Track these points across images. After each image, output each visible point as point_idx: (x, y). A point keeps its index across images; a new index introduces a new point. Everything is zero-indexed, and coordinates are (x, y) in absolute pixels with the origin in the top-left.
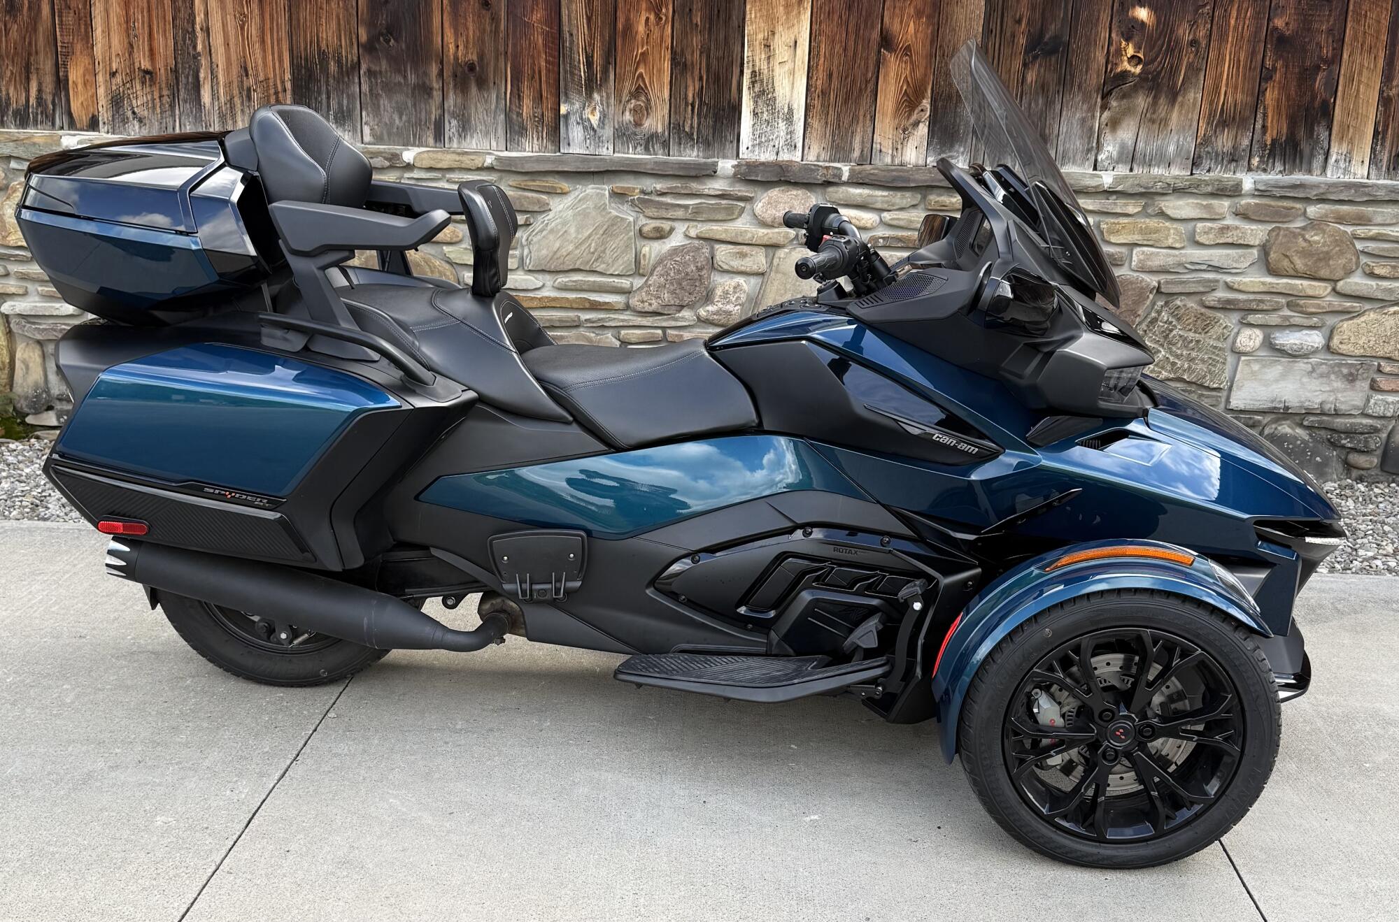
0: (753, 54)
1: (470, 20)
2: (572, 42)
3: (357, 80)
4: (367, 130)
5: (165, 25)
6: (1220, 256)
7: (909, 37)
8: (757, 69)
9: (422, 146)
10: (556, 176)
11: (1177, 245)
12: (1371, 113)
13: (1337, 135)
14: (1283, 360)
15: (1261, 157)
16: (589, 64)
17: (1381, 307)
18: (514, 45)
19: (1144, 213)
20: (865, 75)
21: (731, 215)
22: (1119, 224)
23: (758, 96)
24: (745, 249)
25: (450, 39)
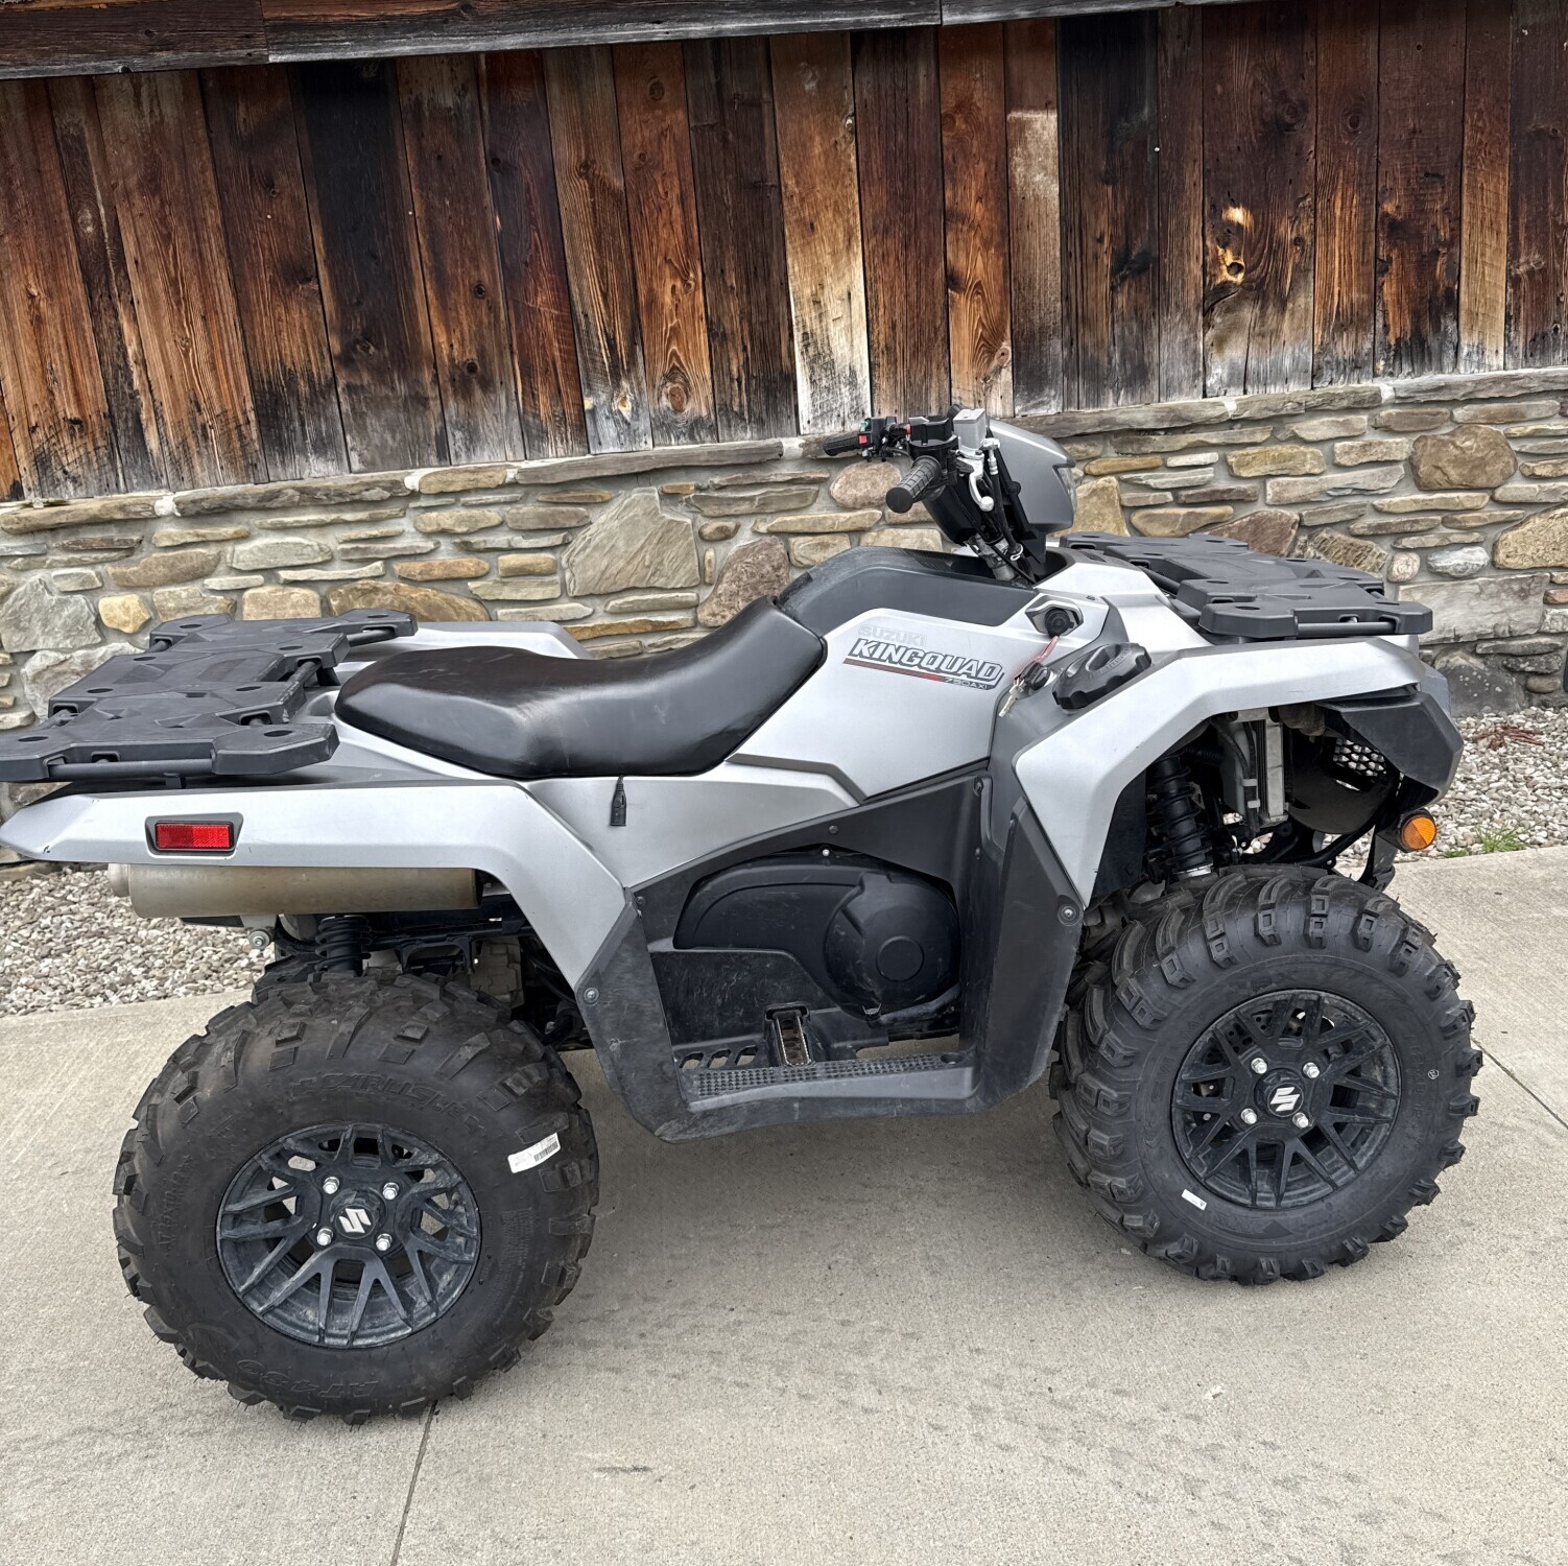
0: (801, 314)
1: (463, 313)
2: (588, 324)
3: (334, 400)
4: (354, 457)
5: (90, 363)
6: (1365, 477)
7: (978, 272)
8: (808, 330)
9: (424, 467)
10: (593, 483)
11: (1316, 471)
12: (1501, 295)
13: (1466, 324)
14: (1446, 583)
15: (1387, 360)
16: (612, 347)
17: (1545, 511)
18: (520, 337)
19: (1273, 440)
20: (934, 322)
21: (804, 503)
22: (1248, 455)
23: (814, 361)
24: (825, 538)
25: (442, 338)
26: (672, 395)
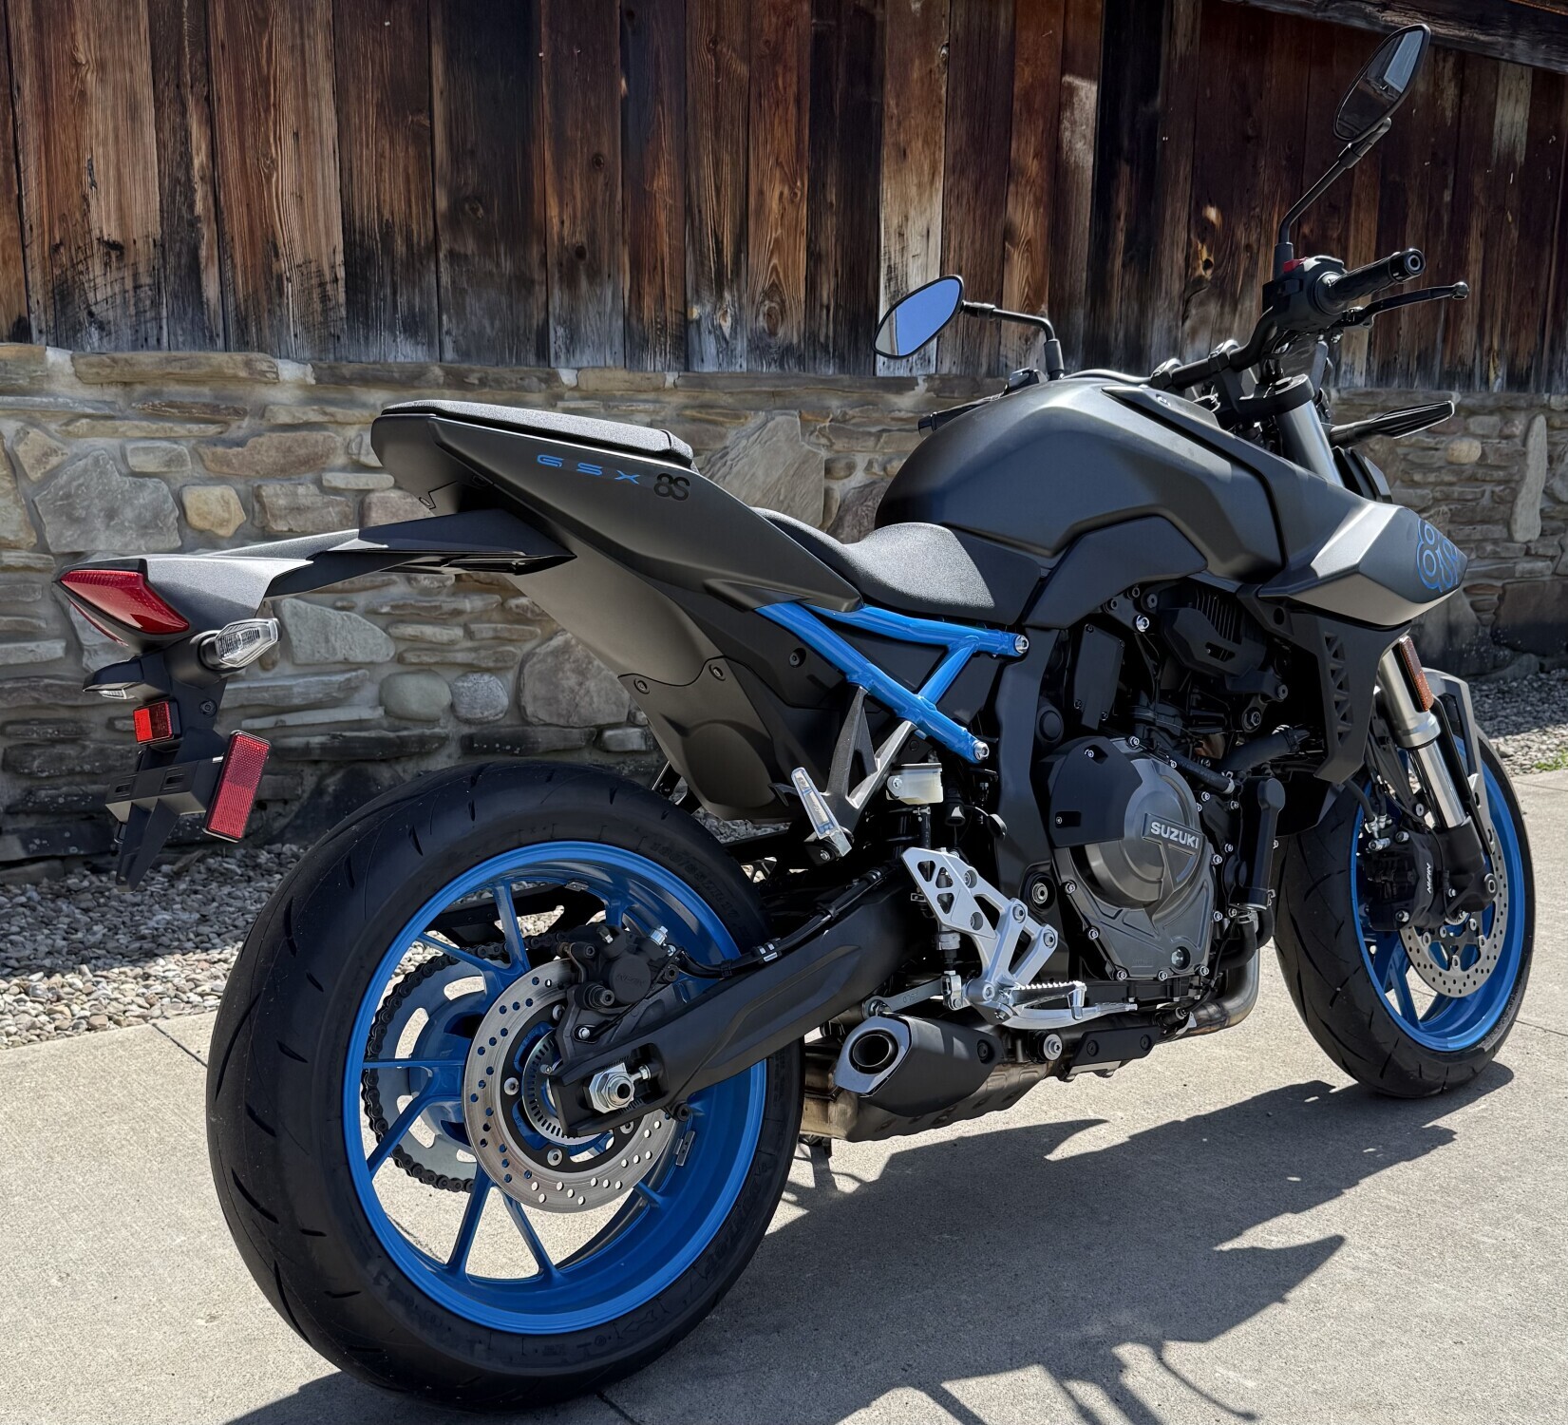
0: (887, 242)
1: (578, 184)
3: (433, 268)
4: (448, 342)
7: (1029, 230)
8: (892, 263)
16: (719, 252)
18: (633, 223)
20: (992, 273)
23: (893, 294)
25: (553, 211)
26: (769, 315)
